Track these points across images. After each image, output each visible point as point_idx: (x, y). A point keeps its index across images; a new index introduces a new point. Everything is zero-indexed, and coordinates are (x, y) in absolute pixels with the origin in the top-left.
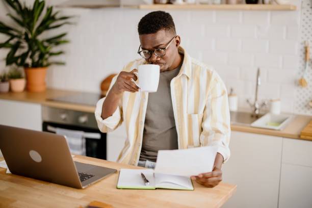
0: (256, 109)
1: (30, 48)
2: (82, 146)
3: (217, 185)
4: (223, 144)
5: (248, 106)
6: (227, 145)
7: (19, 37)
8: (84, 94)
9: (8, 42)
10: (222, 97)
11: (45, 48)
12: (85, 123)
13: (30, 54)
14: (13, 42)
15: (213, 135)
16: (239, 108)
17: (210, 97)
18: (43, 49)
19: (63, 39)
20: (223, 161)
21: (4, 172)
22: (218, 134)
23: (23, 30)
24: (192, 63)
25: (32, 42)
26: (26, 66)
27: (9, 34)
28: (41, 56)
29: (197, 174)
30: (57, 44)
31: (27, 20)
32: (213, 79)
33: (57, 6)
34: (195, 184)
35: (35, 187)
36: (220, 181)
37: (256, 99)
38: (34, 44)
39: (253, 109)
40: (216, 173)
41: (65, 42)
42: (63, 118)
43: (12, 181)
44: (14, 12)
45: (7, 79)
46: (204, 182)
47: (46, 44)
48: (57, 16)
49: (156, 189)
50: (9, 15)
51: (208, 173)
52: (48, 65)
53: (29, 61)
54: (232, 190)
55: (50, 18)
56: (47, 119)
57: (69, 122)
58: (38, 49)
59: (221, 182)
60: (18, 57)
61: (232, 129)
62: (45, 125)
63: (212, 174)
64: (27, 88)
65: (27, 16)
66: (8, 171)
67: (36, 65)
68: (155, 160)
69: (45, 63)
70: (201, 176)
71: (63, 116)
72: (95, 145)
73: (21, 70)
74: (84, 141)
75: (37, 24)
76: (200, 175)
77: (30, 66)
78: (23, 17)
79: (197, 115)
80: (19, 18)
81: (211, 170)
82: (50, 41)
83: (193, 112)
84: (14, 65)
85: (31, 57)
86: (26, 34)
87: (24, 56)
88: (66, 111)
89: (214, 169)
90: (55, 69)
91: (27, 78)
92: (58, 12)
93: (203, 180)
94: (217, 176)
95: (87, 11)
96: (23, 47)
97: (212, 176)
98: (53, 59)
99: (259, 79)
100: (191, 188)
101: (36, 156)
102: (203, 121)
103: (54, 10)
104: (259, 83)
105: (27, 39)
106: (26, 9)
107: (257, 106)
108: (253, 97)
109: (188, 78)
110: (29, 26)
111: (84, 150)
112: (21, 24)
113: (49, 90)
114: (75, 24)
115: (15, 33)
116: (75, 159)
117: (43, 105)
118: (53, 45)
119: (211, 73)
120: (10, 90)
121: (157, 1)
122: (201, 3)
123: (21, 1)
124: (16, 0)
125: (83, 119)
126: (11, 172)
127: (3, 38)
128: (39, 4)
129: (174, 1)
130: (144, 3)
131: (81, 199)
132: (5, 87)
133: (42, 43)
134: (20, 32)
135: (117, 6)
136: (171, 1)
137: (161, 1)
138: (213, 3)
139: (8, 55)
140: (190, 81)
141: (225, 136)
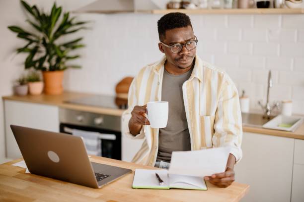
0: (267, 111)
1: (48, 52)
2: (98, 147)
3: (230, 185)
4: (235, 145)
5: (259, 108)
6: (239, 146)
7: (37, 42)
8: (100, 96)
9: (26, 47)
10: (233, 99)
11: (62, 52)
12: (100, 124)
13: (47, 58)
14: (32, 46)
15: (225, 136)
16: (250, 109)
17: (222, 99)
18: (60, 54)
19: (79, 43)
20: (236, 162)
21: (23, 172)
22: (230, 135)
23: (41, 35)
24: (203, 66)
25: (49, 47)
26: (44, 70)
27: (28, 39)
28: (59, 60)
29: (210, 174)
30: (74, 48)
31: (45, 26)
32: (224, 82)
33: (74, 12)
34: (208, 184)
36: (233, 181)
37: (268, 101)
38: (51, 49)
39: (265, 111)
40: (229, 173)
41: (81, 46)
42: (79, 120)
43: (31, 180)
44: (32, 18)
45: (25, 82)
46: (217, 182)
47: (63, 48)
48: (74, 22)
49: (170, 189)
50: (28, 21)
51: (221, 173)
52: (65, 69)
53: (46, 65)
54: (245, 190)
55: (67, 23)
56: (64, 121)
57: (85, 123)
58: (55, 54)
59: (234, 182)
60: (36, 62)
61: (244, 131)
62: (62, 126)
63: (225, 175)
64: (45, 91)
65: (44, 21)
66: (27, 171)
67: (53, 69)
68: (169, 161)
69: (62, 67)
70: (214, 176)
71: (80, 118)
72: (110, 146)
73: (39, 73)
74: (100, 142)
75: (54, 29)
77: (47, 70)
78: (41, 22)
79: (208, 117)
80: (38, 23)
81: (223, 170)
82: (66, 45)
83: (205, 114)
84: (32, 69)
85: (49, 61)
86: (44, 39)
87: (42, 60)
88: (82, 113)
89: (227, 169)
90: (71, 73)
91: (45, 82)
92: (74, 18)
93: (216, 181)
94: (230, 177)
95: (103, 16)
96: (40, 52)
97: (225, 177)
98: (69, 63)
99: (271, 82)
100: (205, 188)
102: (215, 122)
103: (71, 16)
104: (271, 85)
105: (45, 44)
106: (44, 15)
107: (269, 108)
108: (265, 99)
109: (199, 81)
110: (47, 31)
111: (100, 151)
112: (40, 29)
113: (66, 93)
114: (91, 29)
115: (33, 38)
116: (91, 160)
117: (60, 108)
118: (69, 49)
119: (221, 75)
120: (29, 93)
121: (170, 6)
122: (213, 8)
123: (39, 7)
124: (35, 7)
125: (99, 121)
126: (30, 171)
127: (23, 43)
128: (56, 10)
129: (187, 6)
130: (158, 8)
131: (97, 198)
132: (24, 90)
133: (59, 47)
134: (38, 37)
135: (132, 11)
136: (184, 6)
137: (174, 7)
138: (225, 8)
139: (27, 59)
140: (201, 84)
141: (237, 137)
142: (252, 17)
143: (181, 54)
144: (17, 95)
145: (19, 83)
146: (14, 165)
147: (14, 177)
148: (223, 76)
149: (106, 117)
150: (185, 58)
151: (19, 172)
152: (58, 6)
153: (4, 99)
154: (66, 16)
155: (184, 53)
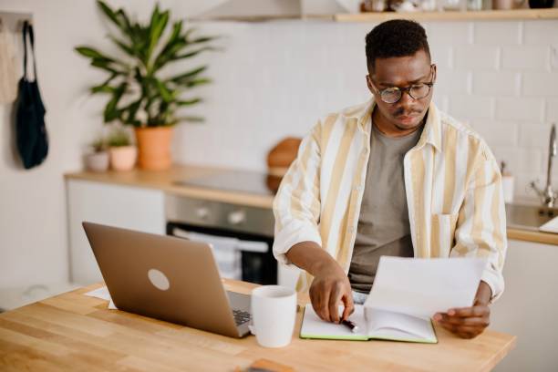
0: (548, 201)
1: (145, 93)
2: (235, 265)
3: (479, 332)
4: (493, 267)
5: (533, 193)
6: (500, 270)
7: (126, 74)
8: (237, 173)
9: (106, 84)
11: (170, 92)
12: (240, 224)
13: (144, 103)
14: (116, 82)
15: (475, 252)
16: (515, 197)
18: (166, 96)
19: (200, 76)
20: (491, 299)
21: (105, 307)
22: (485, 251)
23: (133, 62)
24: (442, 122)
25: (146, 82)
26: (137, 125)
27: (110, 70)
28: (164, 107)
30: (191, 84)
31: (140, 45)
33: (191, 20)
34: (441, 330)
35: (157, 333)
36: (485, 325)
37: (549, 182)
38: (150, 87)
39: (544, 200)
40: (479, 310)
41: (205, 81)
42: (201, 216)
43: (119, 322)
44: (117, 32)
45: (104, 147)
47: (171, 86)
48: (191, 37)
49: (370, 340)
50: (109, 36)
51: (465, 309)
52: (175, 122)
53: (141, 116)
54: (508, 344)
55: (178, 40)
56: (175, 217)
57: (212, 222)
58: (158, 95)
59: (487, 329)
60: (123, 110)
61: (510, 237)
62: (171, 227)
63: (473, 311)
64: (140, 164)
65: (139, 37)
66: (112, 306)
67: (154, 123)
68: (367, 290)
69: (169, 119)
70: (453, 313)
71: (202, 212)
72: (257, 263)
73: (129, 131)
74: (239, 256)
75: (156, 51)
76: (449, 310)
77: (143, 126)
78: (133, 39)
79: (448, 216)
80: (127, 41)
81: (470, 303)
82: (177, 80)
83: (441, 210)
84: (116, 124)
85: (147, 109)
86: (137, 70)
87: (134, 107)
88: (207, 203)
89: (476, 304)
90: (185, 130)
91: (139, 145)
92: (192, 30)
94: (481, 316)
95: (244, 27)
96: (131, 92)
98: (182, 112)
99: (555, 146)
100: (432, 338)
101: (159, 280)
103: (186, 27)
104: (555, 152)
105: (139, 78)
106: (137, 26)
107: (551, 194)
108: (544, 178)
110: (143, 55)
111: (238, 272)
112: (130, 52)
113: (176, 167)
114: (222, 50)
115: (118, 68)
116: (227, 287)
117: (167, 193)
118: (183, 87)
119: (476, 142)
120: (111, 168)
121: (367, 6)
122: (447, 10)
123: (129, 12)
124: (121, 12)
125: (236, 218)
126: (116, 306)
127: (100, 76)
128: (160, 17)
129: (397, 6)
130: (344, 11)
131: (237, 355)
132: (101, 161)
133: (164, 84)
134: (127, 66)
135: (297, 17)
136: (392, 6)
137: (374, 7)
138: (469, 10)
139: (108, 106)
140: (437, 155)
141: (498, 254)
142: (520, 25)
143: (399, 106)
144: (89, 171)
145: (93, 149)
146: (87, 294)
147: (87, 315)
148: (479, 143)
149: (251, 210)
150: (406, 114)
151: (98, 307)
152: (162, 9)
153: (67, 177)
154: (178, 27)
155: (404, 104)
